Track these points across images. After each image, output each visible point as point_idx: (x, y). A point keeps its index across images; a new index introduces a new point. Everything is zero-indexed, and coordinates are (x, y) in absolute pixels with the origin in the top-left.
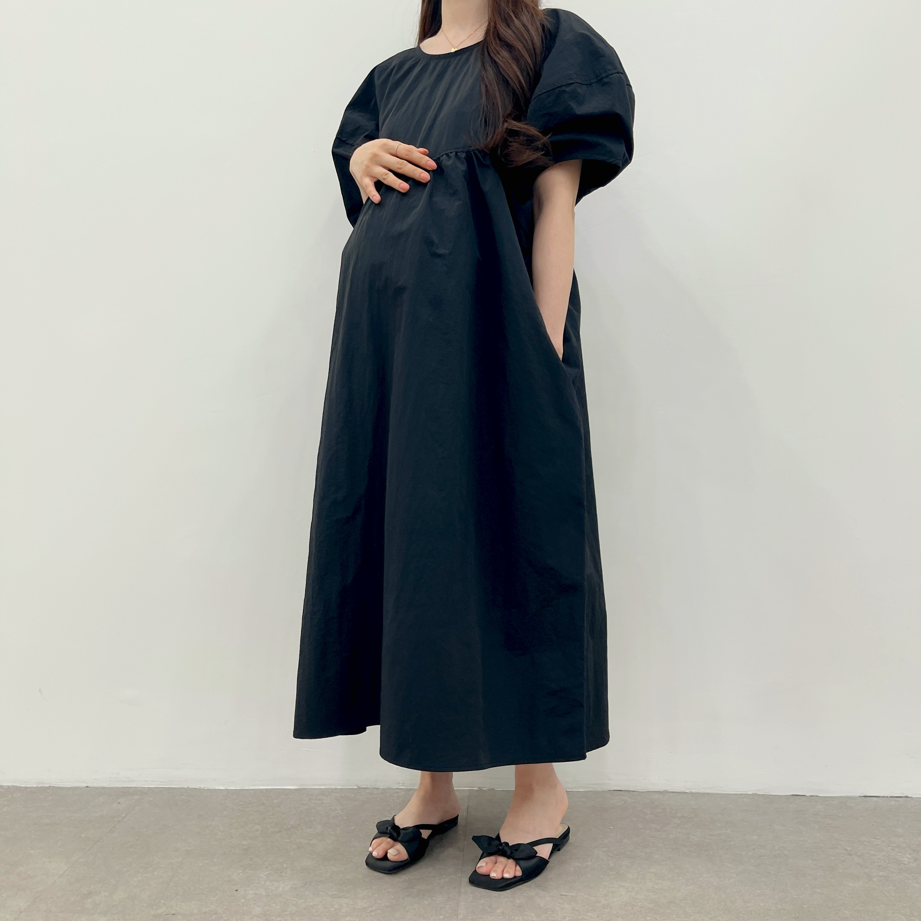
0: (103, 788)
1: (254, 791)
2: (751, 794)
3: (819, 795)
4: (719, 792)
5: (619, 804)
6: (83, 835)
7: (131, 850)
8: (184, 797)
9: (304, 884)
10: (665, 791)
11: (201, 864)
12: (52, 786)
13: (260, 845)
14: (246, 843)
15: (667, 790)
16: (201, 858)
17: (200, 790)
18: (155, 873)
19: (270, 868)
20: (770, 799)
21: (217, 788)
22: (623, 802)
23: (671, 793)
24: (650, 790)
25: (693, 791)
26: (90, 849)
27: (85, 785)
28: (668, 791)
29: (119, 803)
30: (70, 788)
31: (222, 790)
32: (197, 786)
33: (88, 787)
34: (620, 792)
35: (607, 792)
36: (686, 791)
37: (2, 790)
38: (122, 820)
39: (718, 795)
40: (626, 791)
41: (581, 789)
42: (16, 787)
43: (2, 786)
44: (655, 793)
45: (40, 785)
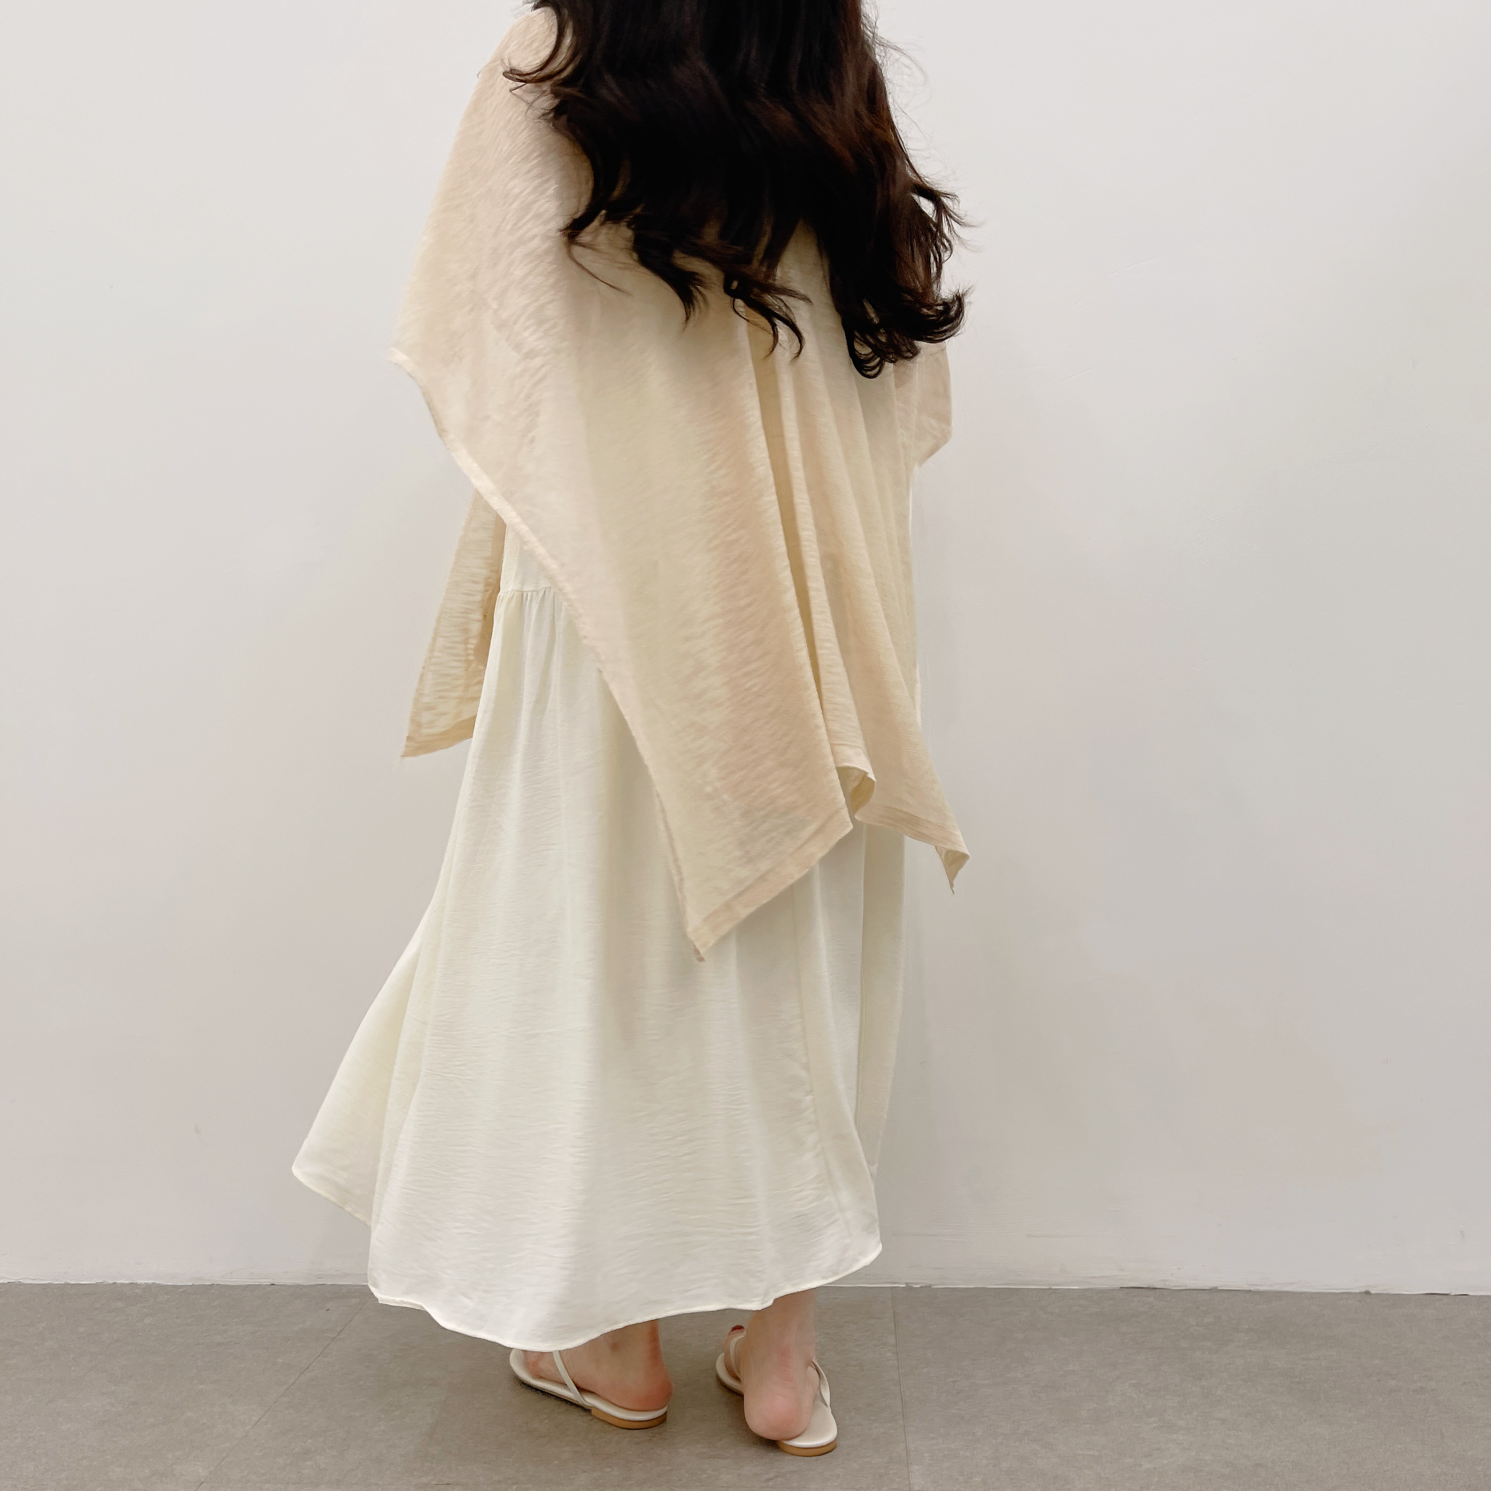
0: (298, 1286)
2: (1357, 1293)
3: (1469, 1294)
4: (1304, 1290)
5: (1141, 1309)
6: (280, 1360)
10: (1212, 1288)
12: (216, 1283)
15: (1217, 1287)
18: (407, 1420)
20: (1391, 1300)
22: (1148, 1306)
23: (1223, 1292)
24: (1190, 1286)
25: (1261, 1289)
27: (266, 1282)
28: (1219, 1288)
29: (328, 1310)
30: (245, 1287)
33: (273, 1284)
34: (1139, 1290)
35: (1119, 1290)
36: (1249, 1289)
37: (137, 1291)
38: (338, 1337)
39: (1303, 1296)
40: (1149, 1288)
41: (1076, 1286)
42: (159, 1286)
43: (136, 1284)
44: (1198, 1291)
45: (197, 1283)
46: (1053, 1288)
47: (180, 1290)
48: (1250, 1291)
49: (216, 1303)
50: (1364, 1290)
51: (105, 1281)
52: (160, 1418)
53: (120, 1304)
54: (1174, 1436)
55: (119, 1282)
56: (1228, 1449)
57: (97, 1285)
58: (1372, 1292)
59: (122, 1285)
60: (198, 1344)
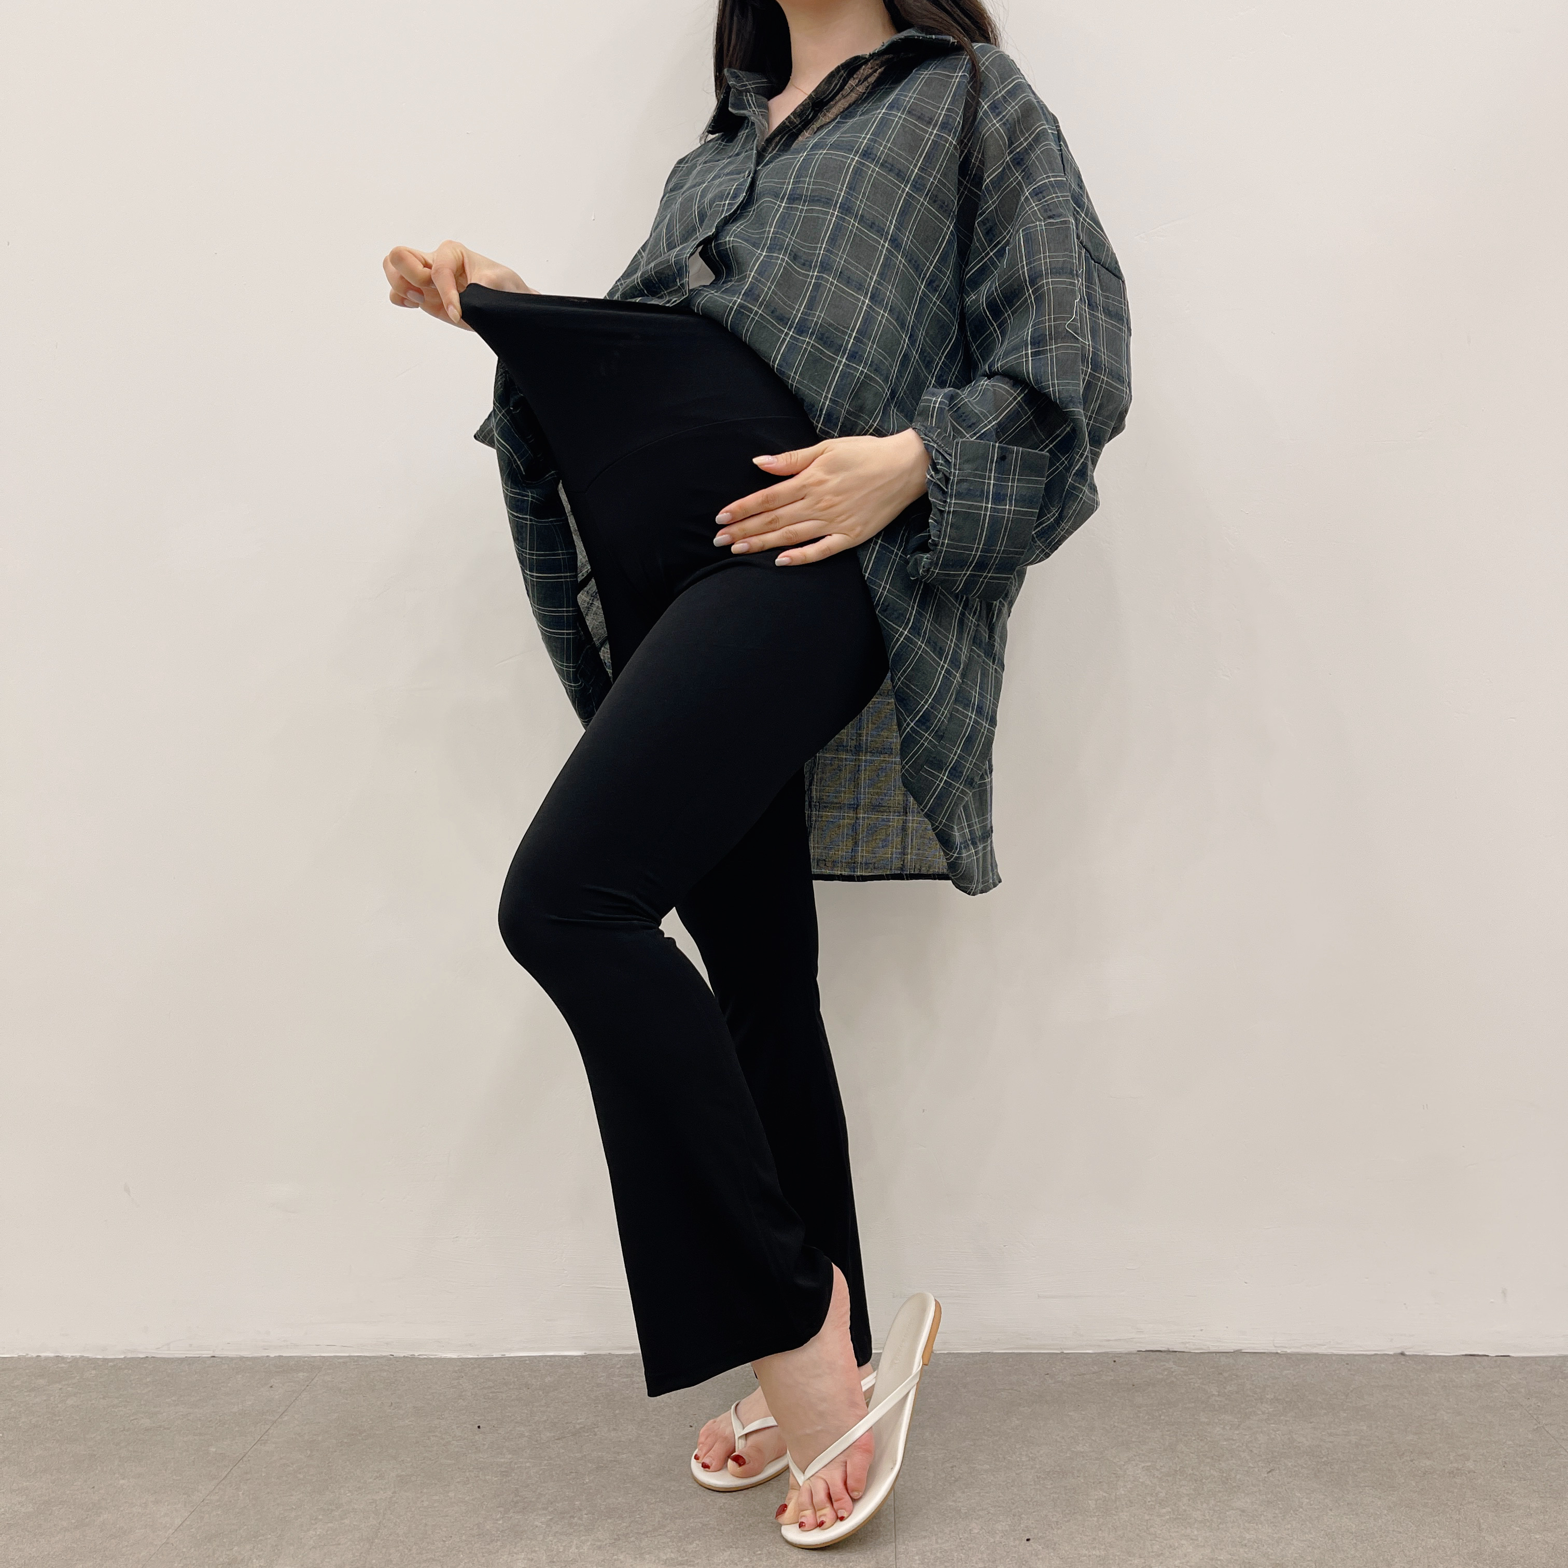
0: (241, 1358)
1: (508, 1360)
2: (1391, 1355)
3: (1510, 1355)
4: (1335, 1352)
5: (1159, 1376)
6: (213, 1449)
7: (301, 1476)
8: (385, 1373)
9: (615, 1539)
10: (1237, 1351)
11: (426, 1504)
12: (150, 1356)
13: (528, 1464)
14: (503, 1460)
15: (1241, 1350)
16: (425, 1491)
17: (413, 1358)
18: (347, 1521)
19: (550, 1509)
20: (1428, 1362)
21: (444, 1356)
22: (1166, 1373)
23: (1248, 1355)
24: (1213, 1349)
25: (1289, 1351)
26: (226, 1477)
27: (207, 1354)
28: (1243, 1351)
29: (271, 1387)
30: (182, 1360)
31: (451, 1359)
32: (408, 1353)
33: (214, 1357)
34: (1158, 1353)
35: (1136, 1354)
36: (1275, 1351)
37: (63, 1365)
38: (280, 1420)
39: (1334, 1358)
40: (1168, 1352)
41: (1089, 1350)
42: (88, 1359)
43: (63, 1358)
44: (1220, 1354)
45: (129, 1356)
46: (1065, 1352)
47: (110, 1364)
48: (1277, 1353)
49: (148, 1380)
50: (1399, 1351)
51: (28, 1354)
52: (73, 1521)
53: (42, 1382)
54: (1189, 1531)
55: (43, 1355)
56: (1246, 1546)
57: (19, 1358)
58: (1407, 1353)
59: (47, 1358)
60: (124, 1430)
